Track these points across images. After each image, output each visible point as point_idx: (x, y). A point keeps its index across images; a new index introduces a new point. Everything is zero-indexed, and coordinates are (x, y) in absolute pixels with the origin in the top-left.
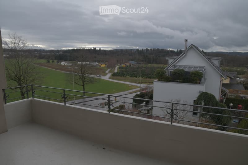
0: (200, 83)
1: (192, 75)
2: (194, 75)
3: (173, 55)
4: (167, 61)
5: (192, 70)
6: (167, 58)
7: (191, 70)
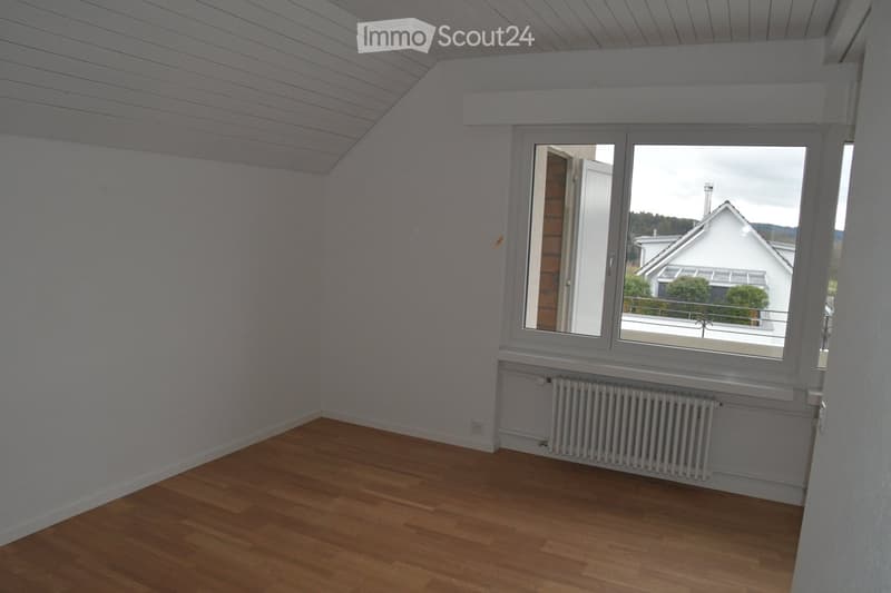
0: (758, 324)
1: (734, 298)
2: (739, 298)
3: (655, 231)
4: (640, 249)
5: (730, 283)
6: (639, 240)
7: (727, 282)
